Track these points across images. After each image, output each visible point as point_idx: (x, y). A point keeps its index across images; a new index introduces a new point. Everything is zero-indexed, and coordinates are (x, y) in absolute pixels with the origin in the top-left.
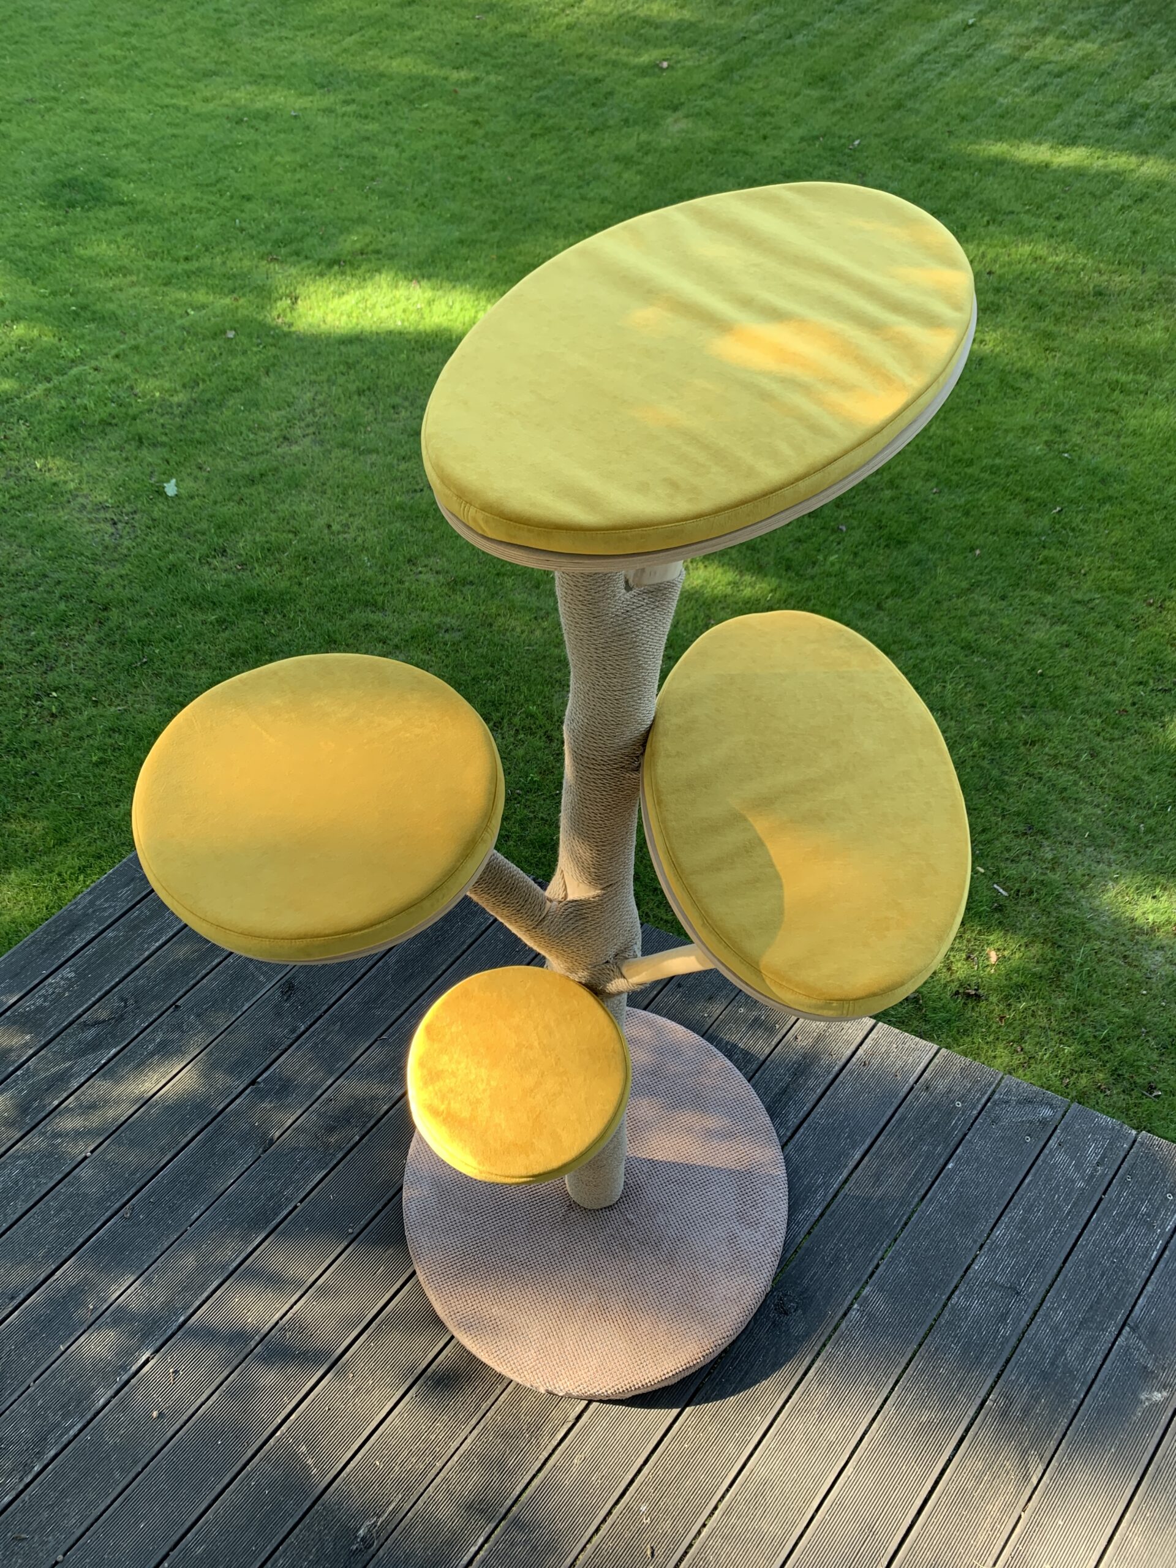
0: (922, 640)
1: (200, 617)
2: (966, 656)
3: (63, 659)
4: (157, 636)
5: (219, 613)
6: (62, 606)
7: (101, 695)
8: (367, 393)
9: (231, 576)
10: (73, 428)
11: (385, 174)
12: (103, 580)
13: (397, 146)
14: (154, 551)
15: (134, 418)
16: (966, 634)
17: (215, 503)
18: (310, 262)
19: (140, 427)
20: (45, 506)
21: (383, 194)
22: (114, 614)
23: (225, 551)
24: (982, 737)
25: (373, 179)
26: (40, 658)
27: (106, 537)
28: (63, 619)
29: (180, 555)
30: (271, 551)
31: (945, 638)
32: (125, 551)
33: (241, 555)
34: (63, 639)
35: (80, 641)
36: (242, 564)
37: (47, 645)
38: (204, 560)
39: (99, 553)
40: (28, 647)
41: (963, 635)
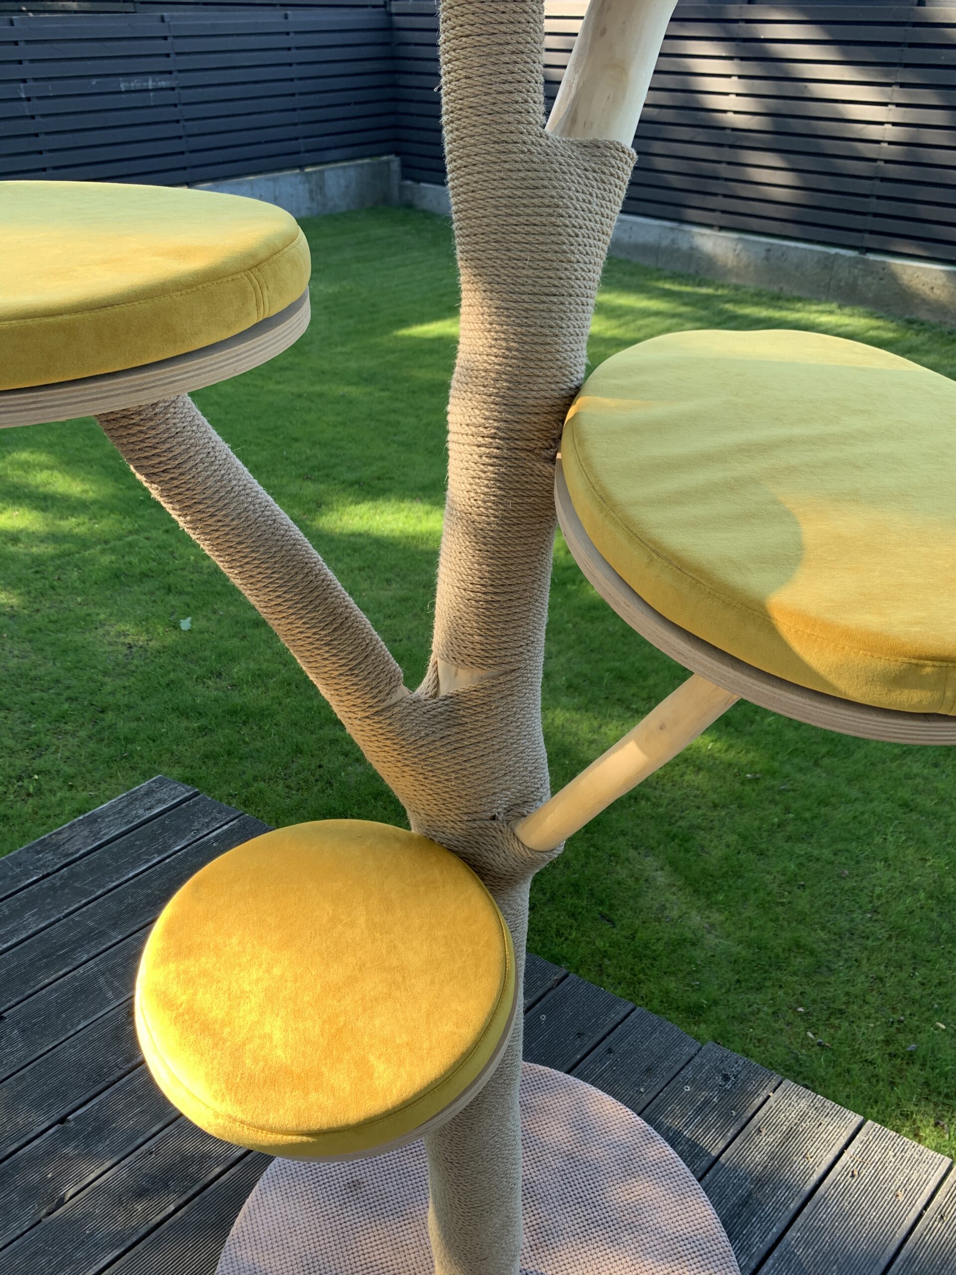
0: (860, 795)
1: (185, 723)
2: (905, 813)
3: (53, 749)
4: (142, 736)
5: (203, 721)
6: (66, 706)
7: (78, 782)
8: (366, 570)
9: (220, 694)
10: (117, 576)
11: (405, 432)
12: (109, 688)
13: (417, 416)
14: (158, 669)
15: (168, 573)
16: (904, 793)
17: (221, 638)
18: (336, 482)
19: (171, 579)
20: (75, 629)
21: (401, 444)
22: (110, 717)
23: (221, 674)
24: (928, 889)
25: (395, 434)
26: (35, 747)
27: (120, 657)
28: (63, 717)
29: (180, 674)
30: (260, 677)
31: (884, 796)
32: (133, 668)
33: (234, 678)
34: (58, 733)
35: (74, 734)
36: (233, 686)
37: (42, 735)
38: (200, 680)
39: (110, 667)
40: (25, 736)
41: (899, 794)
